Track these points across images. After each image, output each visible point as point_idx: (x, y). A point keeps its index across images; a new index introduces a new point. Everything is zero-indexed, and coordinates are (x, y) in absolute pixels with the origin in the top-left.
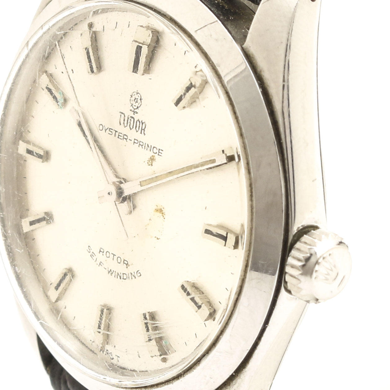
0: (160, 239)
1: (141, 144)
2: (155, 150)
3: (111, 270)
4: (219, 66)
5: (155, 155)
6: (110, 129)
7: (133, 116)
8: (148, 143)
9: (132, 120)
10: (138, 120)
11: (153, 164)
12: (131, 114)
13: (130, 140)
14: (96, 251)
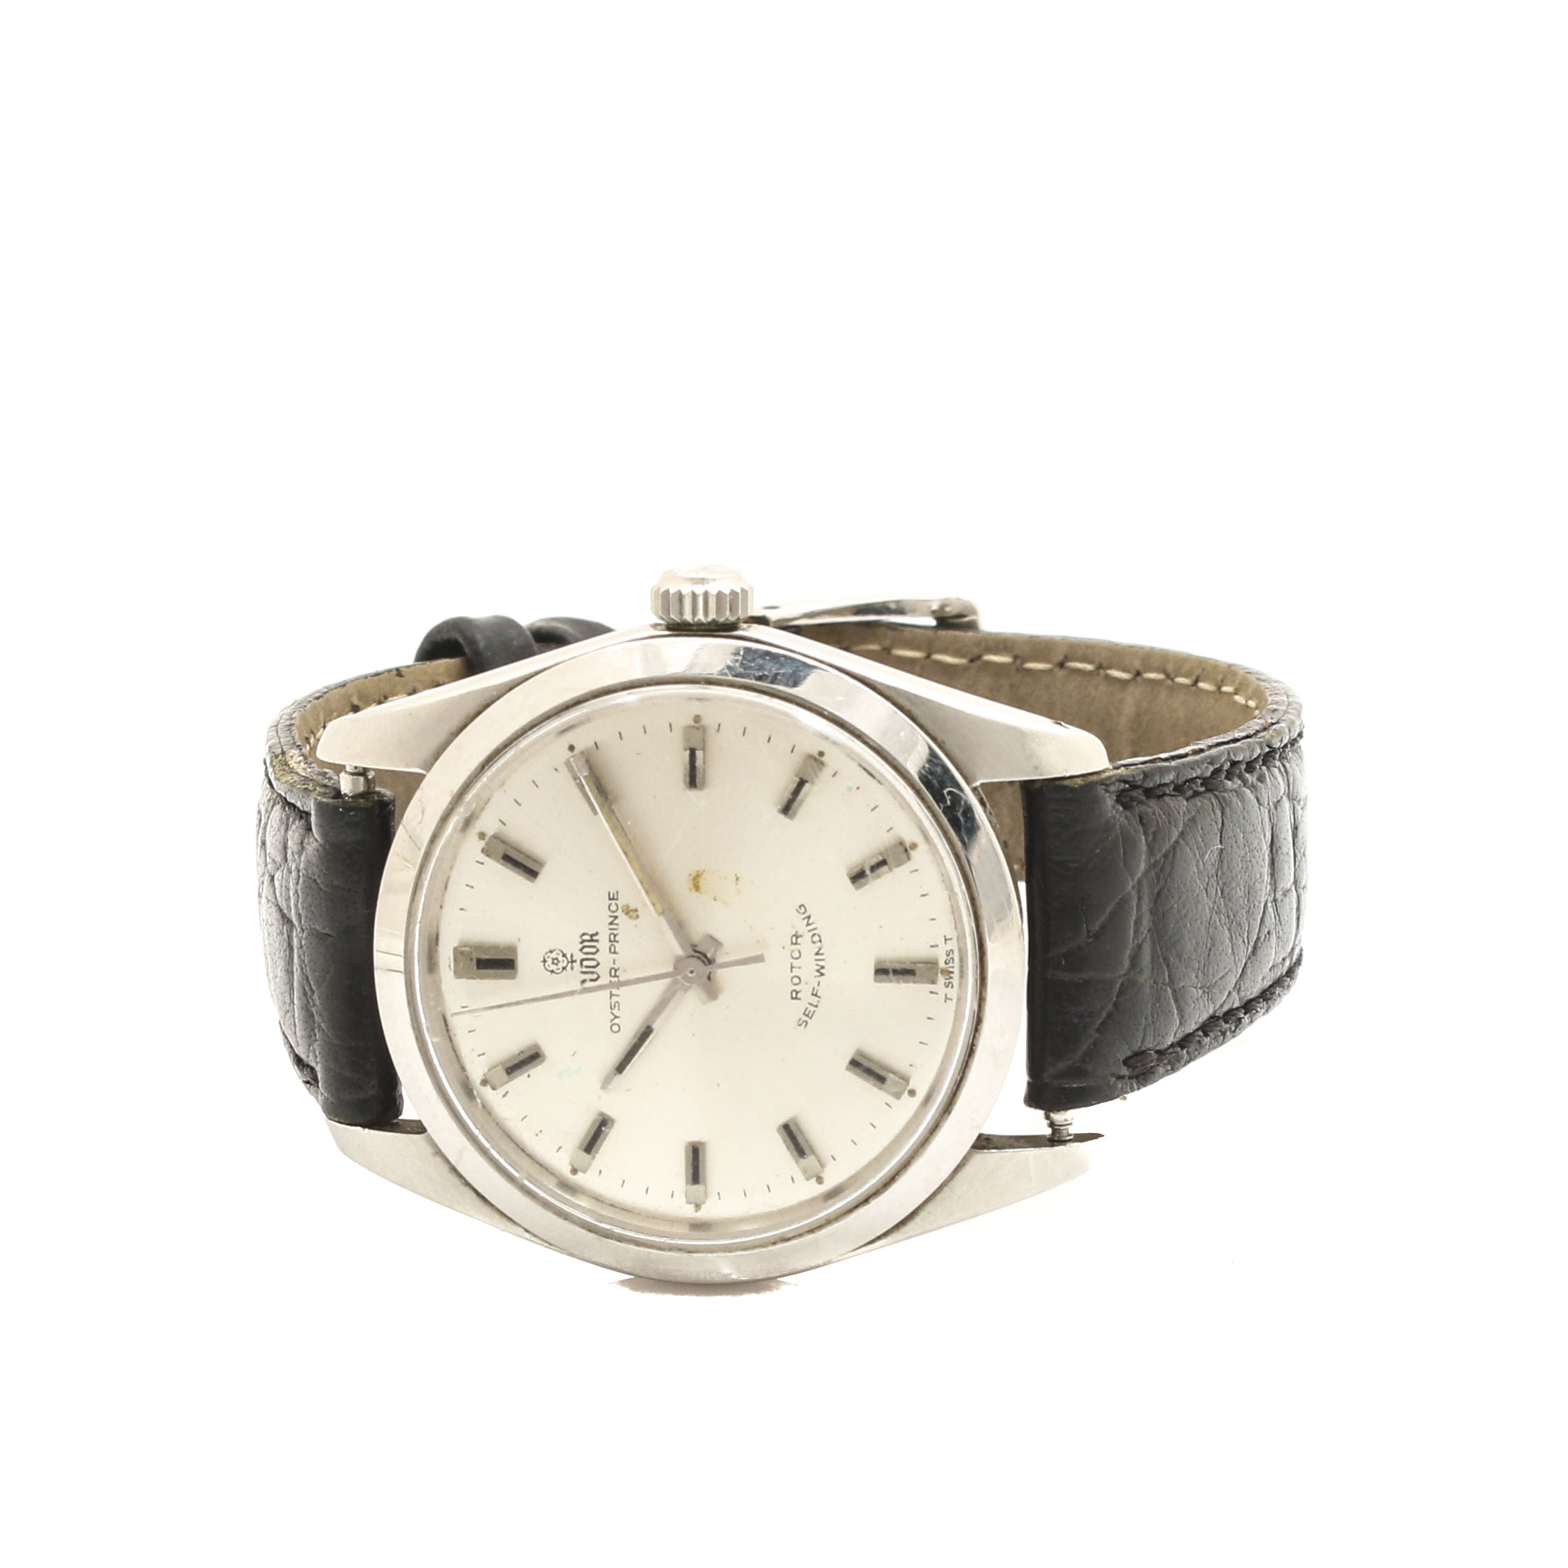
0: (736, 875)
1: (613, 940)
2: (614, 908)
3: (818, 971)
4: (453, 791)
5: (619, 906)
6: (611, 1008)
7: (578, 962)
8: (607, 924)
9: (585, 963)
10: (581, 950)
11: (634, 908)
12: (577, 965)
13: (614, 963)
14: (800, 1006)
